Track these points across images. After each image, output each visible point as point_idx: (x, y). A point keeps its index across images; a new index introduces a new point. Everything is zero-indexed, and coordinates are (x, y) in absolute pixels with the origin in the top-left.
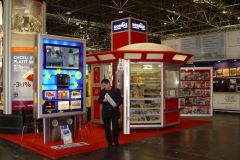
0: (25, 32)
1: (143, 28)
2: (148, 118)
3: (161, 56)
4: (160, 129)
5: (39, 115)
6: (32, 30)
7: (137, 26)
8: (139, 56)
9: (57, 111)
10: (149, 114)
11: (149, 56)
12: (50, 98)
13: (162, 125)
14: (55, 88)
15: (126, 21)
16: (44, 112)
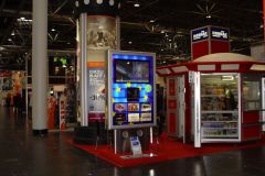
0: (100, 47)
1: (225, 35)
2: (225, 132)
3: (237, 67)
4: (237, 144)
5: (110, 126)
6: (107, 45)
7: (217, 34)
8: (213, 67)
9: (128, 123)
10: (226, 128)
12: (120, 110)
13: (239, 140)
14: (125, 101)
16: (115, 123)
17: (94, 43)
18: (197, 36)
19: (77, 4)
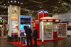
0: (15, 14)
1: (47, 12)
2: (49, 37)
3: (52, 21)
4: (52, 40)
6: (17, 14)
8: (46, 21)
9: (24, 35)
10: (49, 36)
11: (49, 21)
12: (22, 32)
13: (52, 39)
14: (23, 29)
15: (42, 11)
16: (21, 36)
17: (13, 13)
18: (40, 12)
19: (9, 2)
